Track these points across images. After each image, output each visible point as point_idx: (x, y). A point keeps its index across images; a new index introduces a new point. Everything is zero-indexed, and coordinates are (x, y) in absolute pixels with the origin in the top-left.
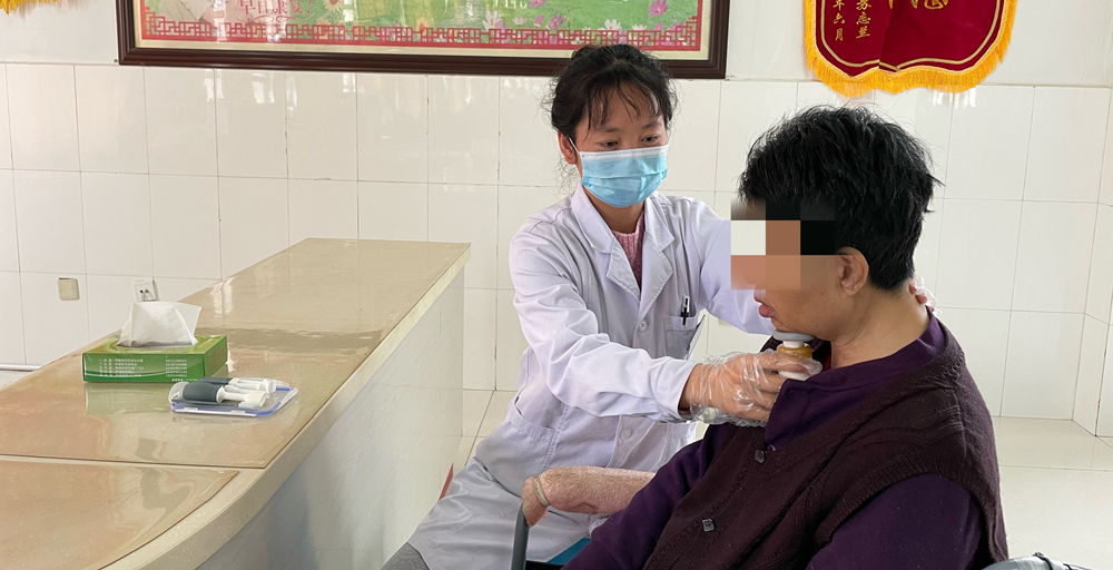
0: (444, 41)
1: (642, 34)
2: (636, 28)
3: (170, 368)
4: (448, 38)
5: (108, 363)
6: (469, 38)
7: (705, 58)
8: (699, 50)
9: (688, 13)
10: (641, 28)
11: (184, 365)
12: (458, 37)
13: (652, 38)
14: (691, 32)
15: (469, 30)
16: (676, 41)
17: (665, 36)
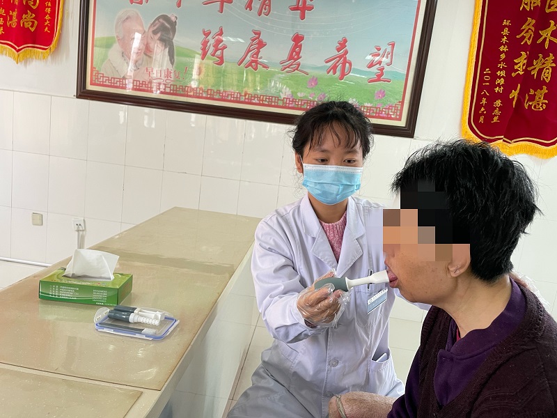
0: (258, 102)
1: (369, 109)
2: (366, 104)
3: (96, 296)
4: (260, 100)
5: (55, 288)
6: (272, 101)
7: (404, 125)
8: (400, 120)
9: (397, 99)
10: (369, 105)
11: (105, 294)
12: (266, 101)
13: (375, 111)
14: (397, 110)
15: (272, 97)
16: (388, 114)
17: (383, 111)
